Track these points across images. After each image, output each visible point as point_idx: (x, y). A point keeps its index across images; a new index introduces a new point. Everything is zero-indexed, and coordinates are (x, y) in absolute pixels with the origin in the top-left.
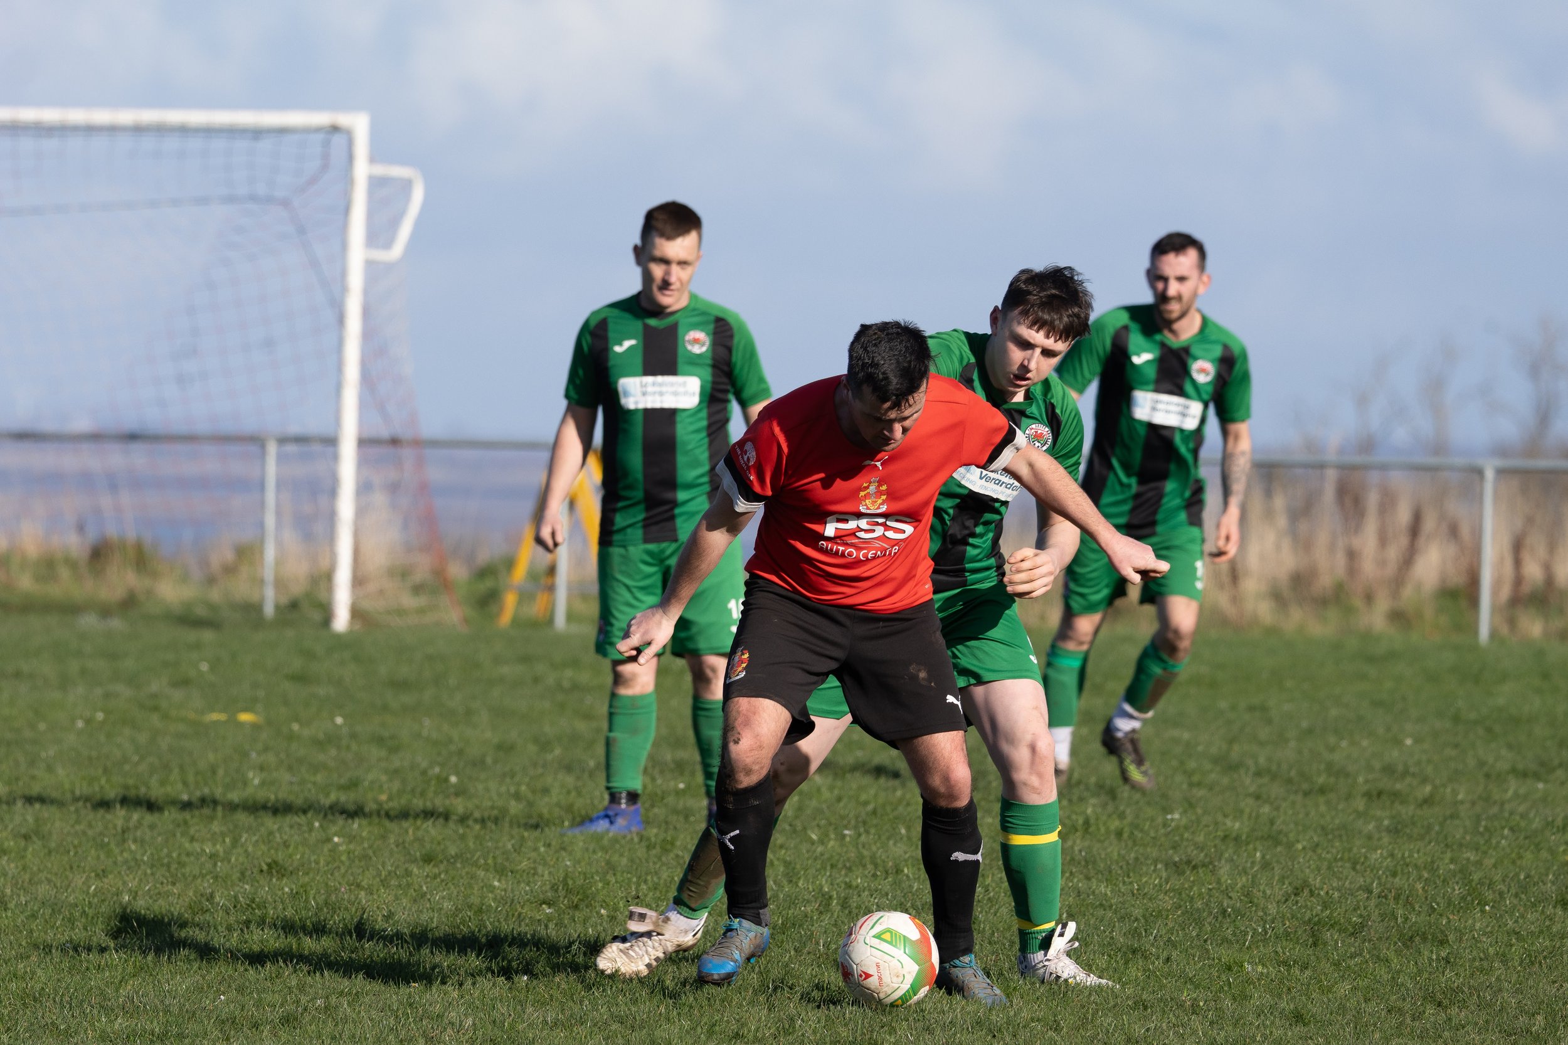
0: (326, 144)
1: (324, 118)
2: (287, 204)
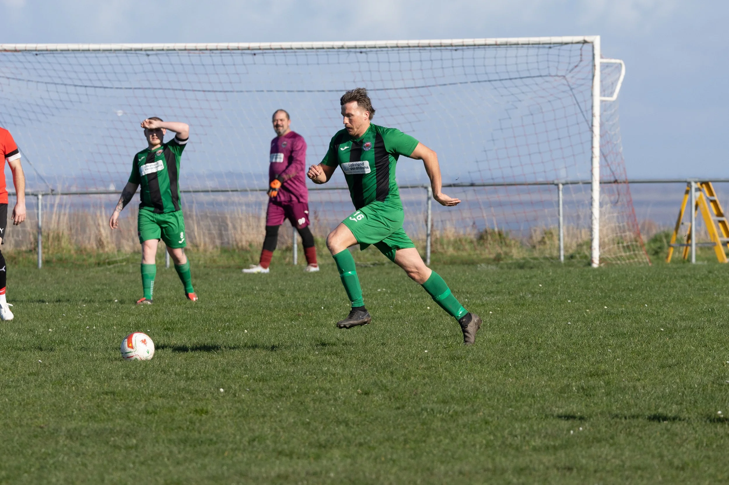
0: (581, 49)
1: (580, 38)
2: (564, 77)
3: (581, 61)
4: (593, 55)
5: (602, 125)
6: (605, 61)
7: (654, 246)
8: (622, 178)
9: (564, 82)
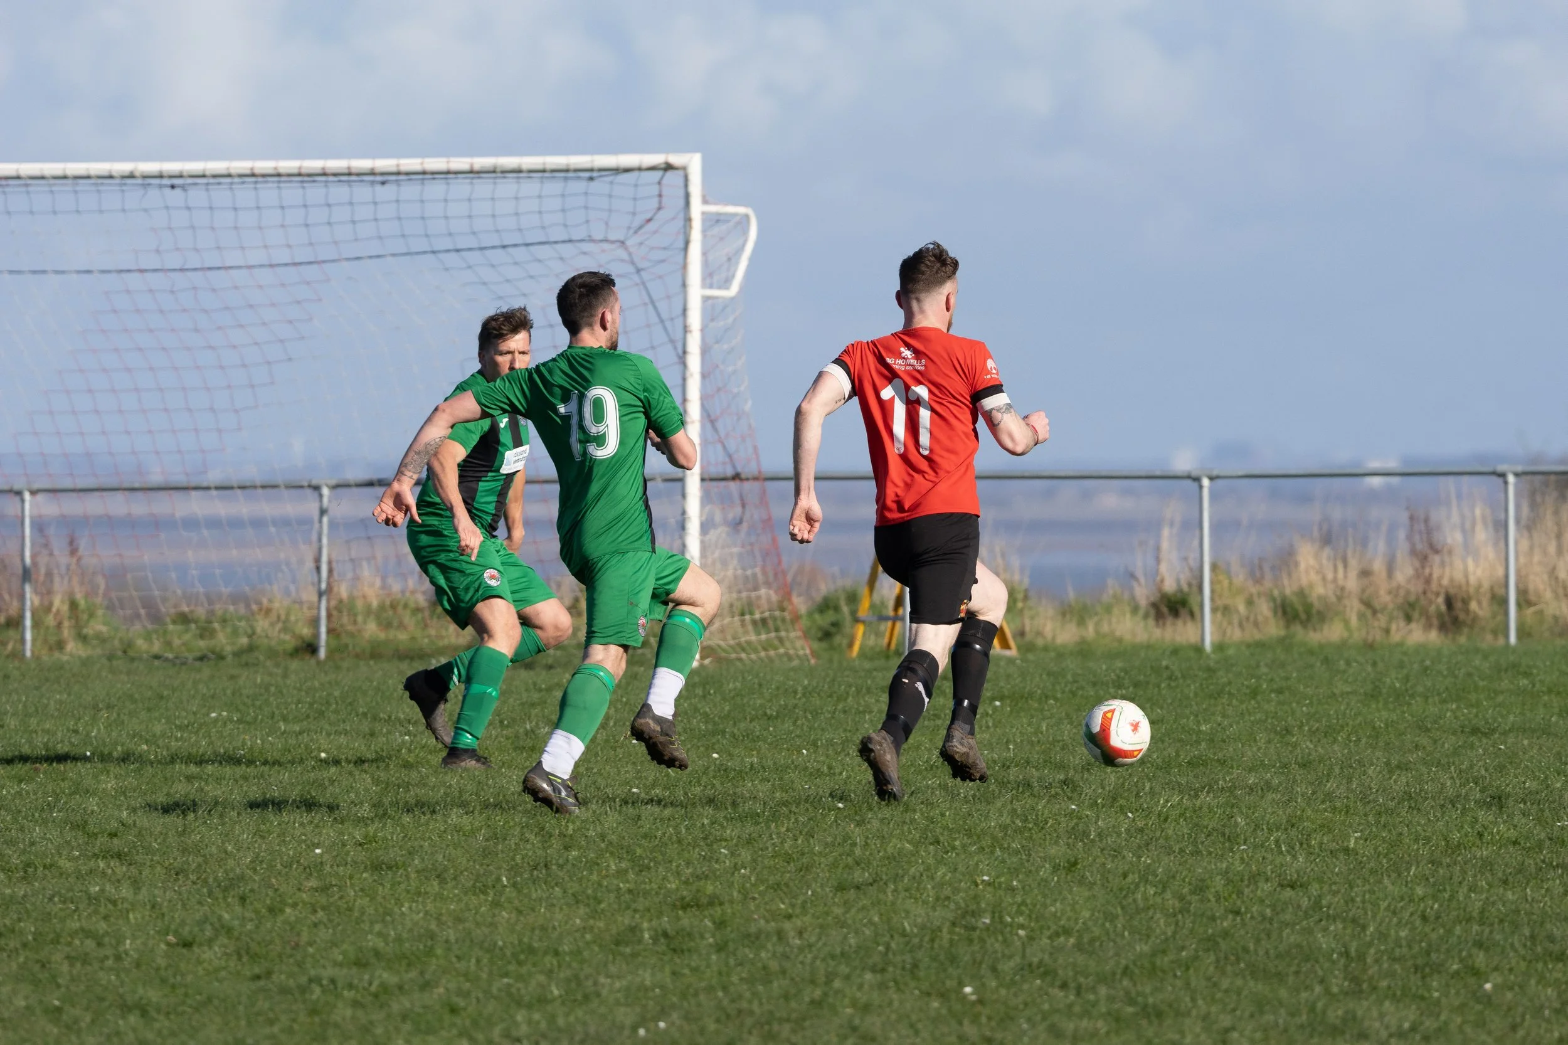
1: (657, 159)
2: (623, 243)
3: (659, 208)
4: (687, 196)
5: (705, 351)
6: (712, 208)
7: (823, 620)
8: (750, 469)
9: (623, 255)
